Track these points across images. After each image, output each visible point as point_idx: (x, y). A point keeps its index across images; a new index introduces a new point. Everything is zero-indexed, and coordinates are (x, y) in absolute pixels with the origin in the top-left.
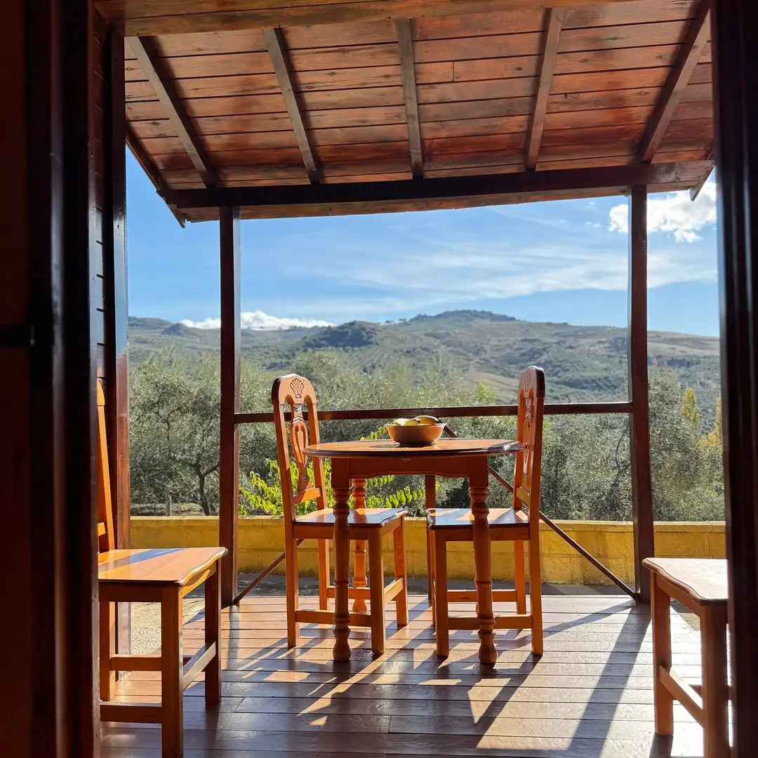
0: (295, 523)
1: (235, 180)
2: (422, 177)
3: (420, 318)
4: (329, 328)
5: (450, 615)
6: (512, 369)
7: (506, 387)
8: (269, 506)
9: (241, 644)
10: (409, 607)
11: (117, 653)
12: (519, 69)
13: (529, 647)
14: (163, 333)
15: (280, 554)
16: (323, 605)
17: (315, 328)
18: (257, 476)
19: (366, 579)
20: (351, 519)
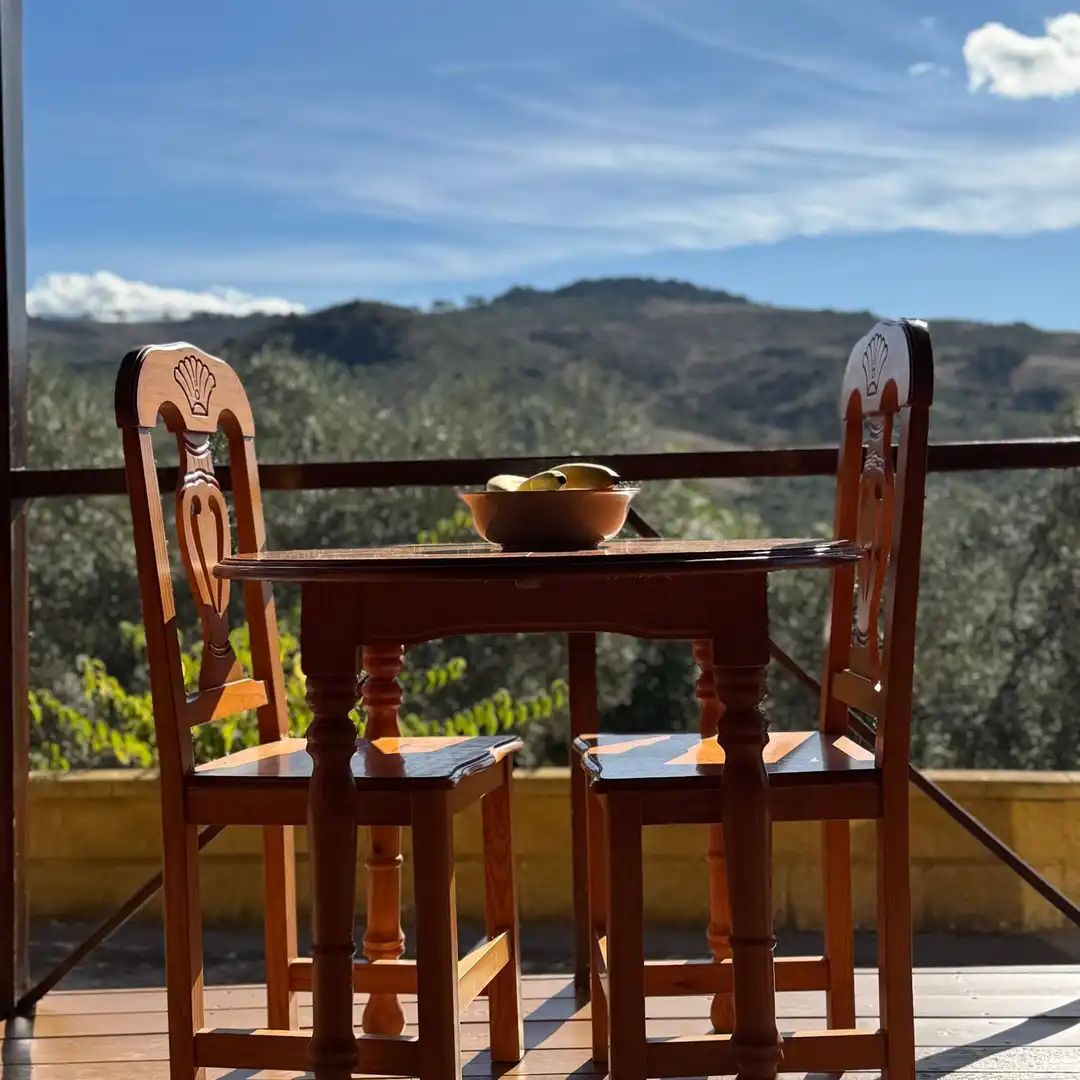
5: (653, 1032)
8: (129, 748)
10: (525, 1009)
15: (149, 873)
16: (278, 1014)
17: (257, 317)
18: (97, 668)
19: (402, 935)
20: (358, 766)
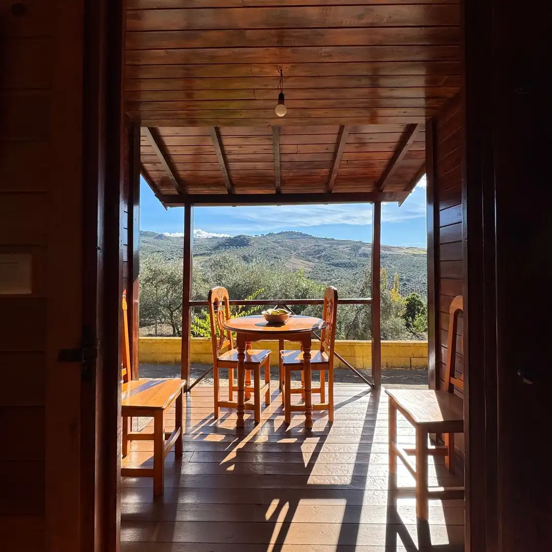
0: (218, 360)
1: (192, 191)
2: (280, 192)
3: (270, 234)
4: (230, 238)
5: (292, 403)
6: (310, 258)
7: (307, 266)
9: (192, 417)
11: (131, 431)
12: (327, 149)
13: (327, 417)
14: (155, 238)
16: (231, 398)
